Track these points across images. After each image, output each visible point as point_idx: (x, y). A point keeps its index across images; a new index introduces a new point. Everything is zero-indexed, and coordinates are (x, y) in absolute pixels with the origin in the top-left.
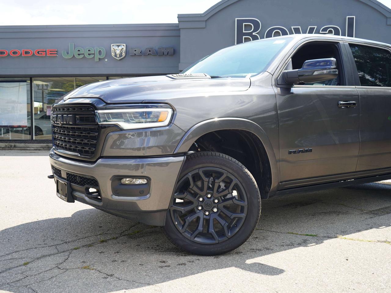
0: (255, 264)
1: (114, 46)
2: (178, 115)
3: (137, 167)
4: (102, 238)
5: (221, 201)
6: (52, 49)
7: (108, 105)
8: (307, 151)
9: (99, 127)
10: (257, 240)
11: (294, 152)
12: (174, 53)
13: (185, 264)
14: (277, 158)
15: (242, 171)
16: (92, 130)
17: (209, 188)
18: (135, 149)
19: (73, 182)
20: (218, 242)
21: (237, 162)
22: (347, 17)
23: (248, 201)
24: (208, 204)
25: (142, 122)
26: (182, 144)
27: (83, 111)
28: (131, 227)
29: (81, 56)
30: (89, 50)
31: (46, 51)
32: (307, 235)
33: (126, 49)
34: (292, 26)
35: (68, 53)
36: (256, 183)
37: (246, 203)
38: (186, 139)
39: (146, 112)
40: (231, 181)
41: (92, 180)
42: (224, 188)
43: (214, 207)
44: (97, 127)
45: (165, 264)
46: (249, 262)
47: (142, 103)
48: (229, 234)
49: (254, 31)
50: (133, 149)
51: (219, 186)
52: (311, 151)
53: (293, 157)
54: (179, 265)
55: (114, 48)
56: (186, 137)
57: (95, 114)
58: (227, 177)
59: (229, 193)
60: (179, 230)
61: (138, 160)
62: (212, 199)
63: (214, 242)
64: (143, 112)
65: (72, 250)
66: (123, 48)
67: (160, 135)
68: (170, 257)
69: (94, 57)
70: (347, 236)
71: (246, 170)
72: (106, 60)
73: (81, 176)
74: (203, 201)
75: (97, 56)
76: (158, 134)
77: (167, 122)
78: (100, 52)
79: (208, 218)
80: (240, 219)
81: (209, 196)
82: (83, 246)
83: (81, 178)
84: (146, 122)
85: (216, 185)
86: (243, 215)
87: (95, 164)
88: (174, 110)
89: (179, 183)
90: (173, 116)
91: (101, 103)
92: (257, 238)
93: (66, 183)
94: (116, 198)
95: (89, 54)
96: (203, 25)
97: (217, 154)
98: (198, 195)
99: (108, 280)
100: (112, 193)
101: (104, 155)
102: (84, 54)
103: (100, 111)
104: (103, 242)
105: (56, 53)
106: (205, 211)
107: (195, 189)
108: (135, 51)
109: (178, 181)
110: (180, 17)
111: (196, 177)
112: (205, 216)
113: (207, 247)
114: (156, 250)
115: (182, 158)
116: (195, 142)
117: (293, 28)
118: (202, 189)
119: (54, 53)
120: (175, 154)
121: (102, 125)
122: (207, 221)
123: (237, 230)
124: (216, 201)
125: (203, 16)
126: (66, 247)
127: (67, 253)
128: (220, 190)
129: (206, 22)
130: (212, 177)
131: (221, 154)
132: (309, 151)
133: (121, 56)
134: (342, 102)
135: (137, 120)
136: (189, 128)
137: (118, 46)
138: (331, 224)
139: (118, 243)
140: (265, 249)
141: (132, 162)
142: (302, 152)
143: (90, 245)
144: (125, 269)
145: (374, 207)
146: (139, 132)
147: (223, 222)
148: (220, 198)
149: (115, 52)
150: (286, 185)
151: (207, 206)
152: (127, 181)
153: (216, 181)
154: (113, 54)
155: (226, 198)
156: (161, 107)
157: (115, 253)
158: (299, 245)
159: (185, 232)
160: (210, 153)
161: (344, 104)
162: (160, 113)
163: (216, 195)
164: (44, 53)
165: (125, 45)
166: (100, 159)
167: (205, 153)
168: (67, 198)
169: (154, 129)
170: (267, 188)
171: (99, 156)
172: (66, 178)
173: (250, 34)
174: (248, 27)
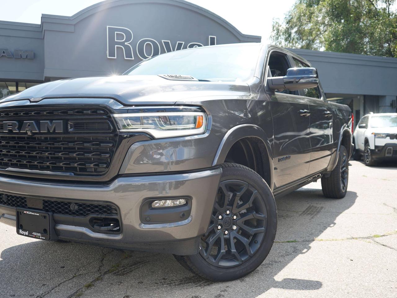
5: (239, 217)
9: (116, 135)
12: (35, 58)
16: (101, 140)
19: (59, 212)
20: (241, 263)
23: (267, 214)
24: (228, 222)
25: (177, 129)
28: (102, 261)
32: (289, 242)
34: (163, 40)
43: (233, 225)
47: (174, 105)
48: (252, 252)
49: (126, 41)
52: (289, 158)
57: (109, 119)
58: (248, 190)
60: (203, 256)
62: (231, 216)
63: (236, 263)
74: (222, 219)
77: (203, 128)
79: (228, 237)
81: (228, 212)
83: (80, 205)
84: (181, 129)
85: (236, 200)
86: (264, 230)
87: (111, 185)
88: (208, 115)
90: (208, 121)
91: (117, 105)
100: (140, 222)
101: (125, 173)
103: (116, 116)
106: (224, 230)
107: (217, 205)
110: (44, 17)
112: (224, 236)
117: (164, 42)
118: (222, 205)
121: (122, 133)
122: (227, 241)
123: (259, 246)
124: (235, 217)
125: (72, 19)
129: (75, 26)
134: (302, 111)
135: (169, 127)
142: (285, 159)
147: (244, 240)
148: (238, 213)
153: (238, 195)
166: (119, 179)
169: (189, 137)
171: (116, 174)
172: (42, 208)
173: (123, 44)
174: (120, 36)
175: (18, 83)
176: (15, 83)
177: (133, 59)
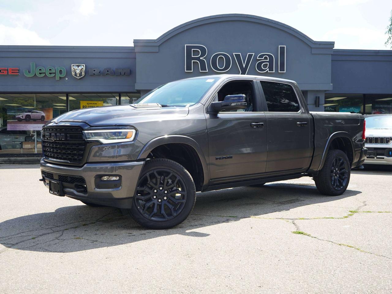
0: (192, 232)
1: (74, 66)
2: (140, 134)
3: (112, 169)
4: (84, 223)
5: (169, 192)
6: (14, 68)
7: (92, 127)
8: (228, 158)
9: (85, 142)
10: (195, 220)
11: (220, 158)
12: (130, 74)
13: (145, 234)
14: (208, 162)
15: (183, 171)
16: (80, 144)
17: (161, 183)
18: (111, 157)
19: (64, 182)
20: (167, 220)
21: (179, 165)
22: (279, 46)
23: (187, 191)
24: (161, 194)
25: (115, 139)
26: (143, 153)
27: (73, 131)
28: (104, 216)
29: (43, 75)
30: (50, 70)
31: (8, 70)
32: (231, 217)
33: (85, 69)
34: (234, 53)
35: (29, 72)
36: (192, 179)
37: (186, 192)
38: (144, 151)
39: (118, 132)
40: (176, 178)
41: (80, 179)
42: (171, 183)
43: (165, 196)
44: (84, 142)
45: (132, 235)
46: (187, 231)
47: (115, 126)
48: (175, 214)
49: (201, 56)
50: (109, 157)
51: (168, 182)
52: (231, 157)
53: (219, 162)
54: (141, 234)
55: (74, 67)
56: (144, 149)
57: (82, 134)
58: (173, 175)
59: (174, 186)
60: (141, 212)
61: (113, 164)
62: (163, 191)
63: (164, 220)
64: (116, 132)
65: (64, 230)
66: (82, 68)
67: (127, 147)
68: (135, 231)
69: (55, 76)
70: (257, 217)
71: (186, 170)
72: (67, 79)
73: (71, 176)
74: (157, 192)
75: (58, 76)
76: (126, 147)
77: (132, 138)
78: (61, 72)
79: (160, 203)
80: (182, 203)
81: (161, 188)
82: (71, 228)
83: (71, 178)
84: (118, 139)
85: (166, 181)
86: (184, 201)
87: (83, 168)
88: (137, 131)
89: (140, 180)
90: (136, 134)
91: (87, 126)
92: (195, 219)
93: (59, 183)
94: (98, 190)
95: (50, 73)
96: (156, 49)
97: (166, 160)
98: (153, 188)
99: (94, 243)
100: (95, 187)
101: (89, 161)
102: (45, 73)
103: (86, 132)
104: (84, 225)
105: (18, 71)
106: (159, 199)
107: (151, 184)
108: (94, 71)
109: (140, 178)
110: (136, 42)
111: (152, 176)
112: (158, 203)
113: (160, 223)
114: (124, 228)
115: (142, 163)
116: (151, 152)
118: (156, 184)
119: (16, 72)
120: (138, 160)
121: (87, 140)
122: (160, 206)
123: (180, 211)
124: (166, 192)
125: (156, 41)
126: (58, 229)
127: (61, 232)
128: (168, 184)
129: (159, 47)
130: (163, 176)
131: (169, 160)
132: (230, 158)
133: (81, 75)
134: (254, 124)
135: (112, 138)
136: (146, 143)
137: (78, 66)
138: (249, 211)
139: (96, 225)
140: (200, 225)
141: (109, 166)
142: (225, 158)
143: (76, 228)
144: (105, 238)
145: (284, 200)
146: (113, 145)
147: (170, 206)
148: (168, 190)
149: (75, 72)
150: (214, 181)
151: (160, 195)
152: (105, 178)
153: (166, 178)
154: (73, 74)
155: (172, 190)
156: (128, 129)
157: (96, 230)
158: (224, 222)
159: (145, 213)
160: (161, 159)
161: (255, 124)
162: (127, 132)
163: (165, 187)
164: (6, 72)
165: (84, 65)
166: (86, 165)
167: (158, 159)
168: (59, 193)
169: (123, 143)
170: (201, 183)
171: (85, 162)
172: (58, 179)
173: (198, 59)
174: (196, 53)
175: (121, 94)
176: (118, 94)
177: (207, 71)
